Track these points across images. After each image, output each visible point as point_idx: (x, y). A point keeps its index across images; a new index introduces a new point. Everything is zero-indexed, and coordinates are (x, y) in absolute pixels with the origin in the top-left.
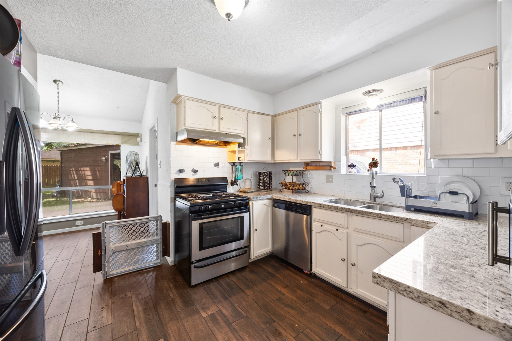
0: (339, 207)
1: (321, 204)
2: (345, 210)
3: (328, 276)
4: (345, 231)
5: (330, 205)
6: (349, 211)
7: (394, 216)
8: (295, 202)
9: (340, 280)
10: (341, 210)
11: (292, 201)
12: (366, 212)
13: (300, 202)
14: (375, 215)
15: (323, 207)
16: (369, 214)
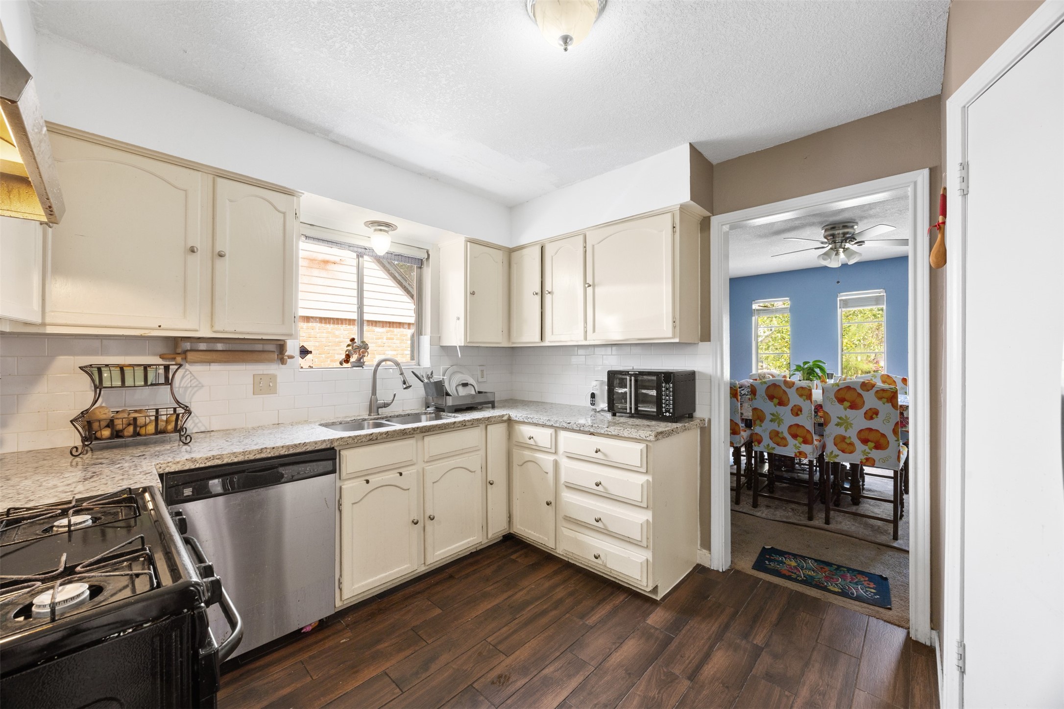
0: (408, 429)
1: (371, 434)
2: (418, 431)
3: (383, 578)
4: (413, 470)
5: (390, 431)
6: (425, 431)
7: (478, 419)
8: (286, 453)
9: (406, 566)
10: (413, 434)
11: (277, 454)
12: (448, 423)
13: (306, 447)
14: (459, 425)
15: (376, 439)
16: (453, 426)
